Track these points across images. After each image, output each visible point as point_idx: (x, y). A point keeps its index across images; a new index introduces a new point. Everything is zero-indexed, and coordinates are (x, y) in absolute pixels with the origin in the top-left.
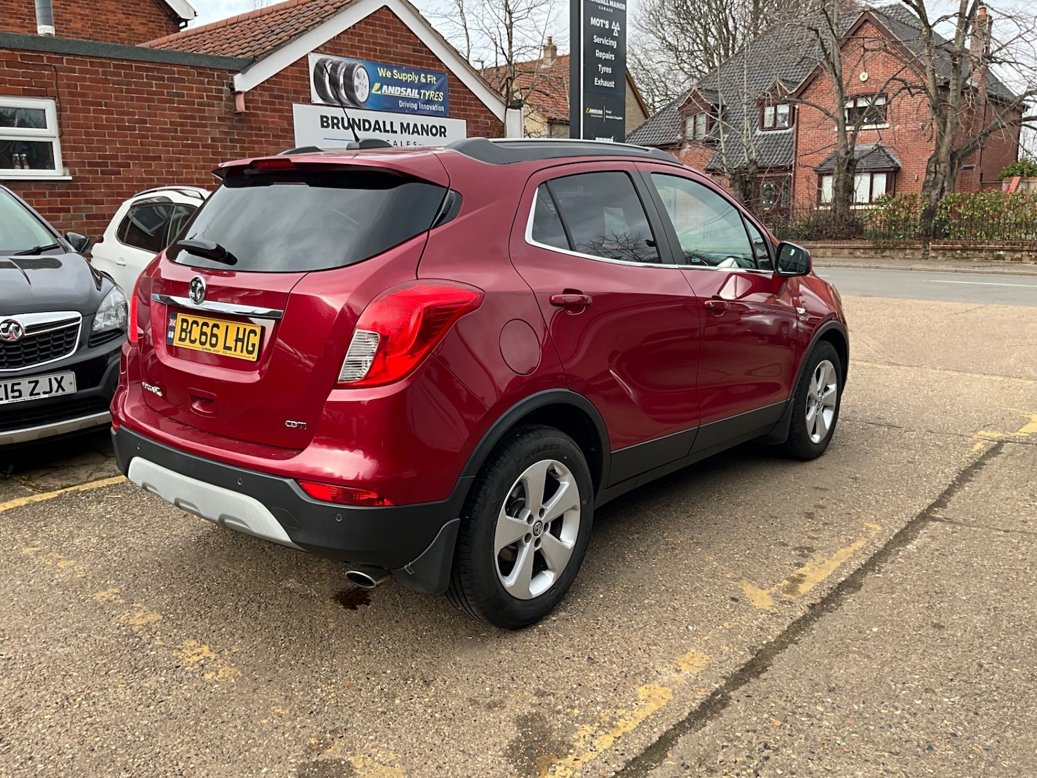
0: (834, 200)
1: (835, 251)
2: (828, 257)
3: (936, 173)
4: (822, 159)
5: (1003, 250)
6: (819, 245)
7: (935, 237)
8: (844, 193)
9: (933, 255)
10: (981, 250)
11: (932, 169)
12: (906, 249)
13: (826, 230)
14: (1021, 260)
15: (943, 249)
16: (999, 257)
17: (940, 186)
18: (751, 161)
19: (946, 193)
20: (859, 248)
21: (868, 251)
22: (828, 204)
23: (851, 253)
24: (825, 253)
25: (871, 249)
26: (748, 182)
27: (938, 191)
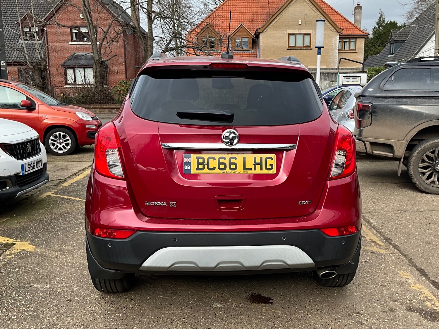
0: (96, 83)
1: (101, 110)
2: (98, 113)
4: (65, 59)
8: (100, 79)
13: (94, 98)
18: (42, 59)
20: (114, 108)
22: (92, 85)
23: (110, 111)
26: (43, 71)
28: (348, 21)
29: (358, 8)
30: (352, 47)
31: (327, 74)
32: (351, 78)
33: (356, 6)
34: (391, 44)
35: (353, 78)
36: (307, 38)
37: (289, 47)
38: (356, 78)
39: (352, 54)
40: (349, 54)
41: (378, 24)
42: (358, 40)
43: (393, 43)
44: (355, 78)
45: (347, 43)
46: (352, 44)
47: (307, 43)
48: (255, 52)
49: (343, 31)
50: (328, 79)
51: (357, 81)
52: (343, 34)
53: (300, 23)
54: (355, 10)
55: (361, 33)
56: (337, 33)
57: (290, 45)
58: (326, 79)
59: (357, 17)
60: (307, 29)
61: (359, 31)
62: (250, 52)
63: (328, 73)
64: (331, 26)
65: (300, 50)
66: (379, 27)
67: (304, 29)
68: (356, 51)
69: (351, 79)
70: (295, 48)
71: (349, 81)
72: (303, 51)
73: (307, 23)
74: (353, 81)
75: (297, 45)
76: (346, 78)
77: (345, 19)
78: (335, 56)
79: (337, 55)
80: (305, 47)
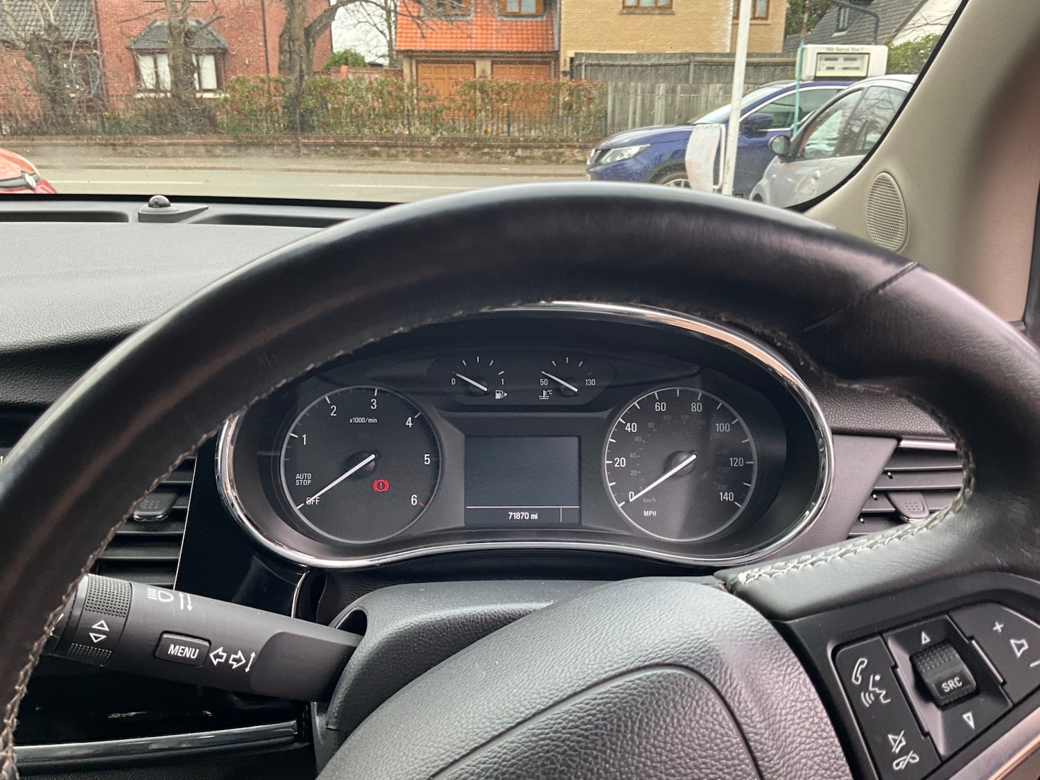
2: (182, 157)
3: (290, 52)
4: (135, 33)
5: (378, 146)
6: (166, 141)
7: (303, 130)
8: (186, 73)
9: (306, 152)
10: (355, 146)
11: (286, 47)
12: (274, 145)
14: (397, 156)
15: (316, 145)
16: (375, 154)
17: (298, 68)
19: (306, 77)
20: (217, 145)
21: (229, 148)
22: (168, 90)
23: (209, 151)
24: (176, 152)
25: (231, 145)
27: (297, 74)
30: (760, 11)
31: (713, 67)
32: (841, 60)
34: (840, 8)
35: (846, 59)
37: (624, 7)
38: (855, 59)
39: (759, 26)
40: (754, 27)
43: (845, 7)
44: (850, 57)
46: (761, 6)
48: (549, 19)
50: (715, 80)
51: (857, 69)
57: (626, 4)
58: (713, 79)
62: (539, 19)
63: (718, 64)
65: (649, 17)
68: (769, 22)
69: (840, 63)
70: (638, 11)
71: (832, 68)
72: (653, 16)
74: (845, 69)
75: (642, 3)
76: (827, 59)
78: (726, 29)
79: (730, 27)
80: (660, 8)
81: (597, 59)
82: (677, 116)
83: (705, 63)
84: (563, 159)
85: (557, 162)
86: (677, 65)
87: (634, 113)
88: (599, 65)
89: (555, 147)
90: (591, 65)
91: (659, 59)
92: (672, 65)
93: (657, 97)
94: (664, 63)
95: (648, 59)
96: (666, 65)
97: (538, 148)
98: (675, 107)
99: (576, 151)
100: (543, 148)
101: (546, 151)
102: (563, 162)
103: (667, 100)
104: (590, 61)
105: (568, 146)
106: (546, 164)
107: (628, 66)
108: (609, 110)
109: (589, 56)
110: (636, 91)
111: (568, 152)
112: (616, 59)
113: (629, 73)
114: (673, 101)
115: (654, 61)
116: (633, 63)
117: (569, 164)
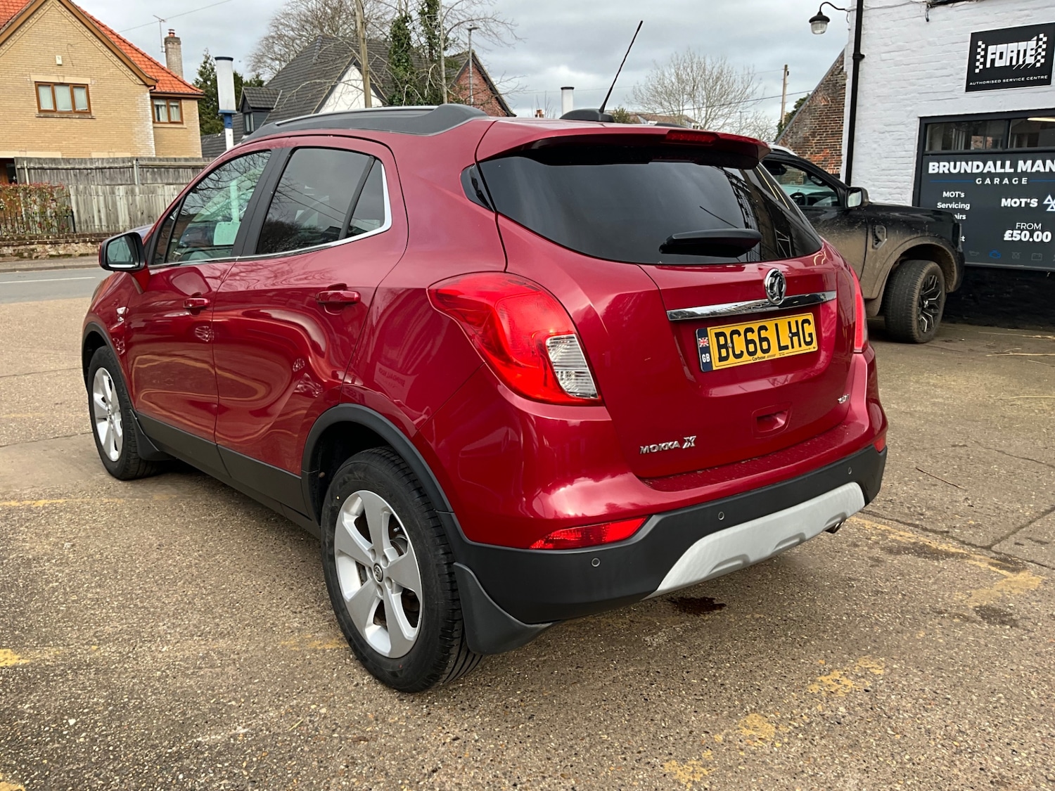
28: (157, 64)
29: (172, 40)
30: (175, 116)
31: (156, 170)
33: (168, 35)
34: (245, 114)
36: (80, 95)
37: (40, 111)
39: (176, 130)
40: (171, 130)
41: (201, 74)
42: (183, 102)
43: (249, 113)
45: (163, 108)
46: (174, 112)
47: (81, 104)
49: (157, 85)
50: (159, 181)
52: (158, 90)
53: (59, 62)
54: (166, 43)
55: (190, 91)
56: (145, 87)
57: (42, 108)
58: (156, 180)
59: (174, 58)
60: (77, 75)
61: (183, 86)
63: (159, 167)
64: (130, 73)
65: (68, 120)
66: (205, 82)
67: (71, 75)
68: (185, 126)
70: (55, 115)
72: (75, 120)
73: (74, 62)
75: (60, 108)
77: (150, 59)
78: (148, 133)
79: (152, 132)
80: (78, 112)
81: (40, 163)
82: (139, 213)
83: (147, 167)
84: (35, 255)
85: (30, 257)
86: (120, 168)
87: (99, 211)
88: (42, 169)
89: (25, 244)
90: (34, 169)
91: (102, 163)
92: (116, 168)
93: (118, 198)
94: (107, 166)
95: (91, 163)
96: (110, 168)
97: (8, 246)
98: (136, 206)
99: (47, 247)
100: (13, 246)
101: (15, 248)
102: (37, 257)
103: (128, 200)
104: (32, 165)
105: (39, 243)
106: (17, 260)
107: (73, 169)
108: (75, 210)
109: (30, 160)
110: (97, 192)
111: (39, 248)
112: (60, 163)
113: (75, 175)
114: (134, 200)
115: (97, 165)
116: (77, 166)
117: (41, 259)
